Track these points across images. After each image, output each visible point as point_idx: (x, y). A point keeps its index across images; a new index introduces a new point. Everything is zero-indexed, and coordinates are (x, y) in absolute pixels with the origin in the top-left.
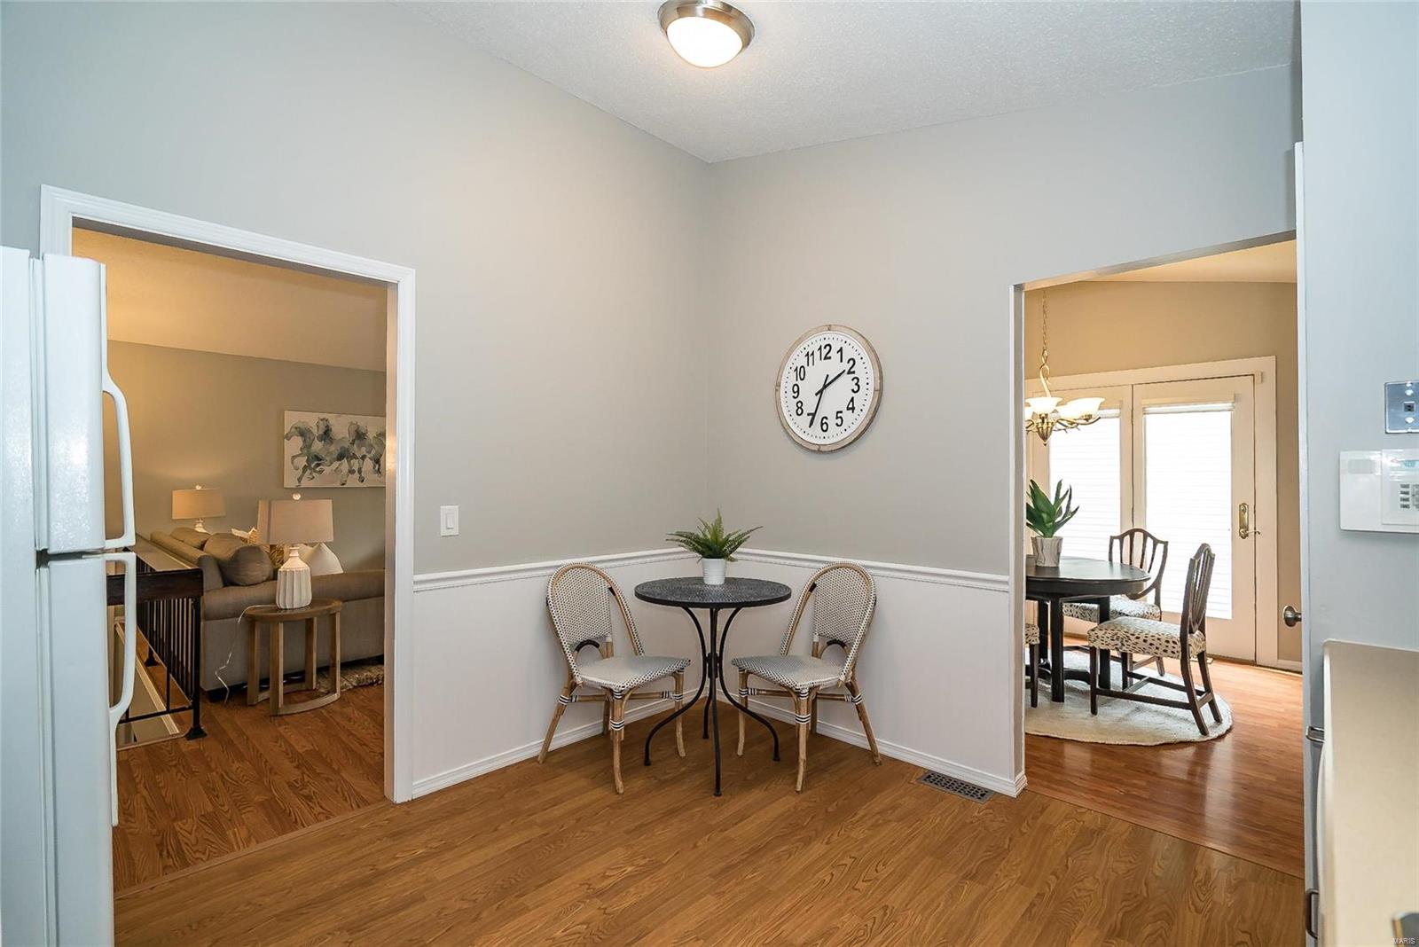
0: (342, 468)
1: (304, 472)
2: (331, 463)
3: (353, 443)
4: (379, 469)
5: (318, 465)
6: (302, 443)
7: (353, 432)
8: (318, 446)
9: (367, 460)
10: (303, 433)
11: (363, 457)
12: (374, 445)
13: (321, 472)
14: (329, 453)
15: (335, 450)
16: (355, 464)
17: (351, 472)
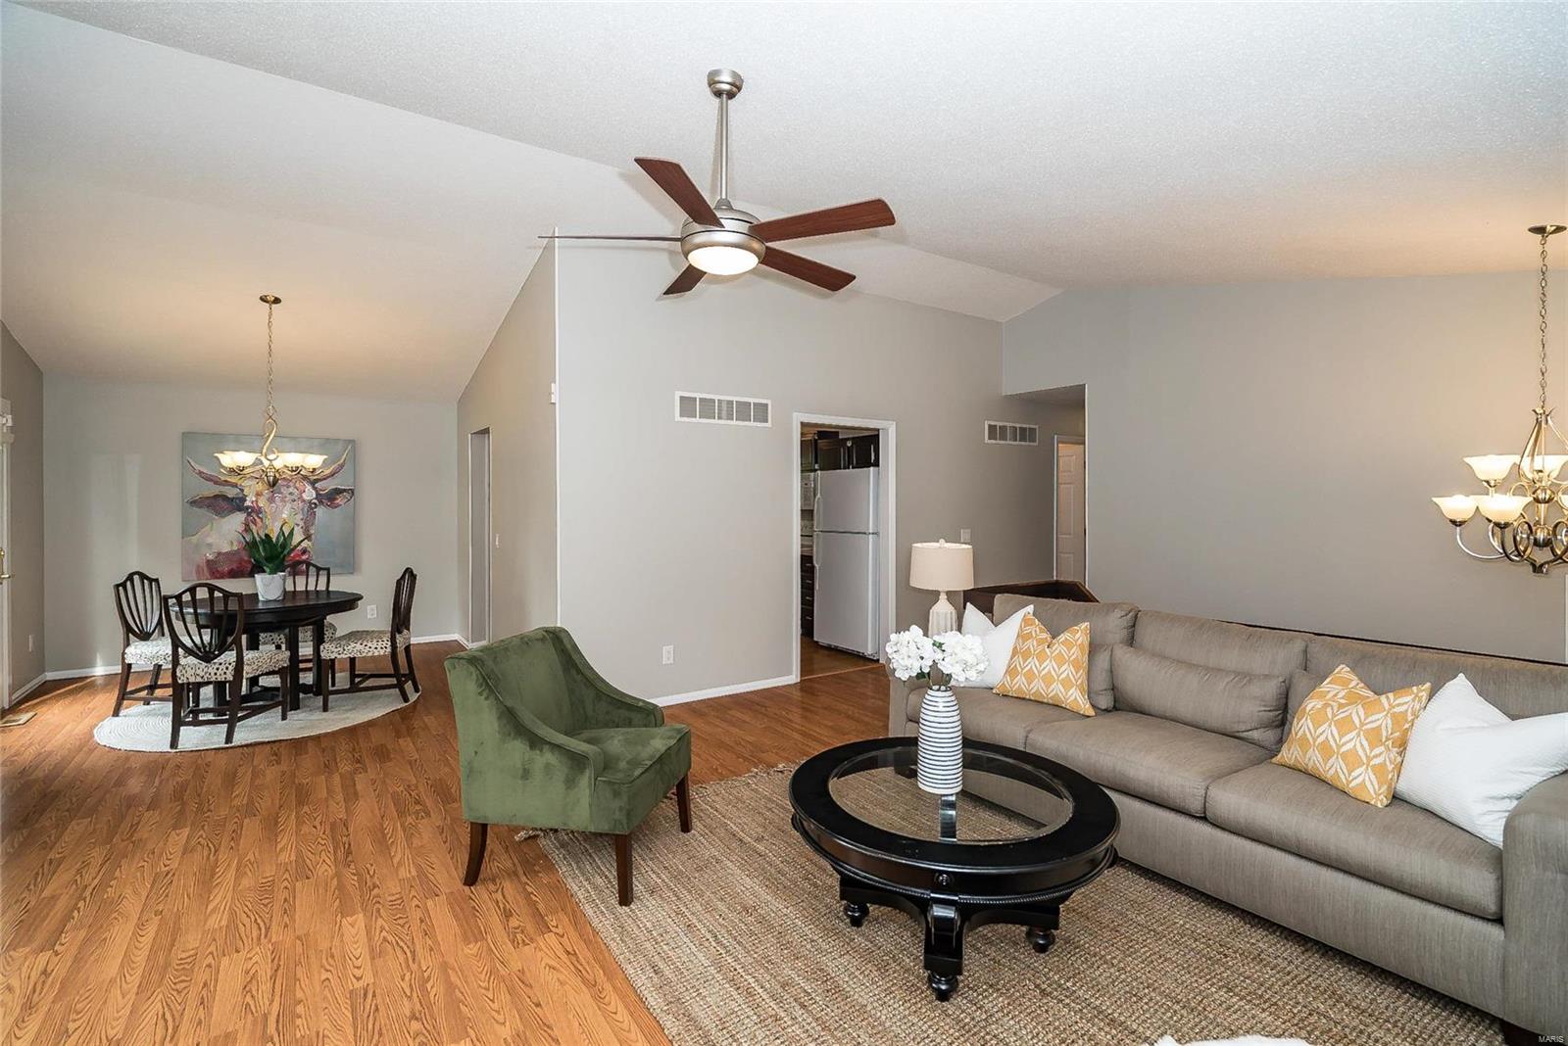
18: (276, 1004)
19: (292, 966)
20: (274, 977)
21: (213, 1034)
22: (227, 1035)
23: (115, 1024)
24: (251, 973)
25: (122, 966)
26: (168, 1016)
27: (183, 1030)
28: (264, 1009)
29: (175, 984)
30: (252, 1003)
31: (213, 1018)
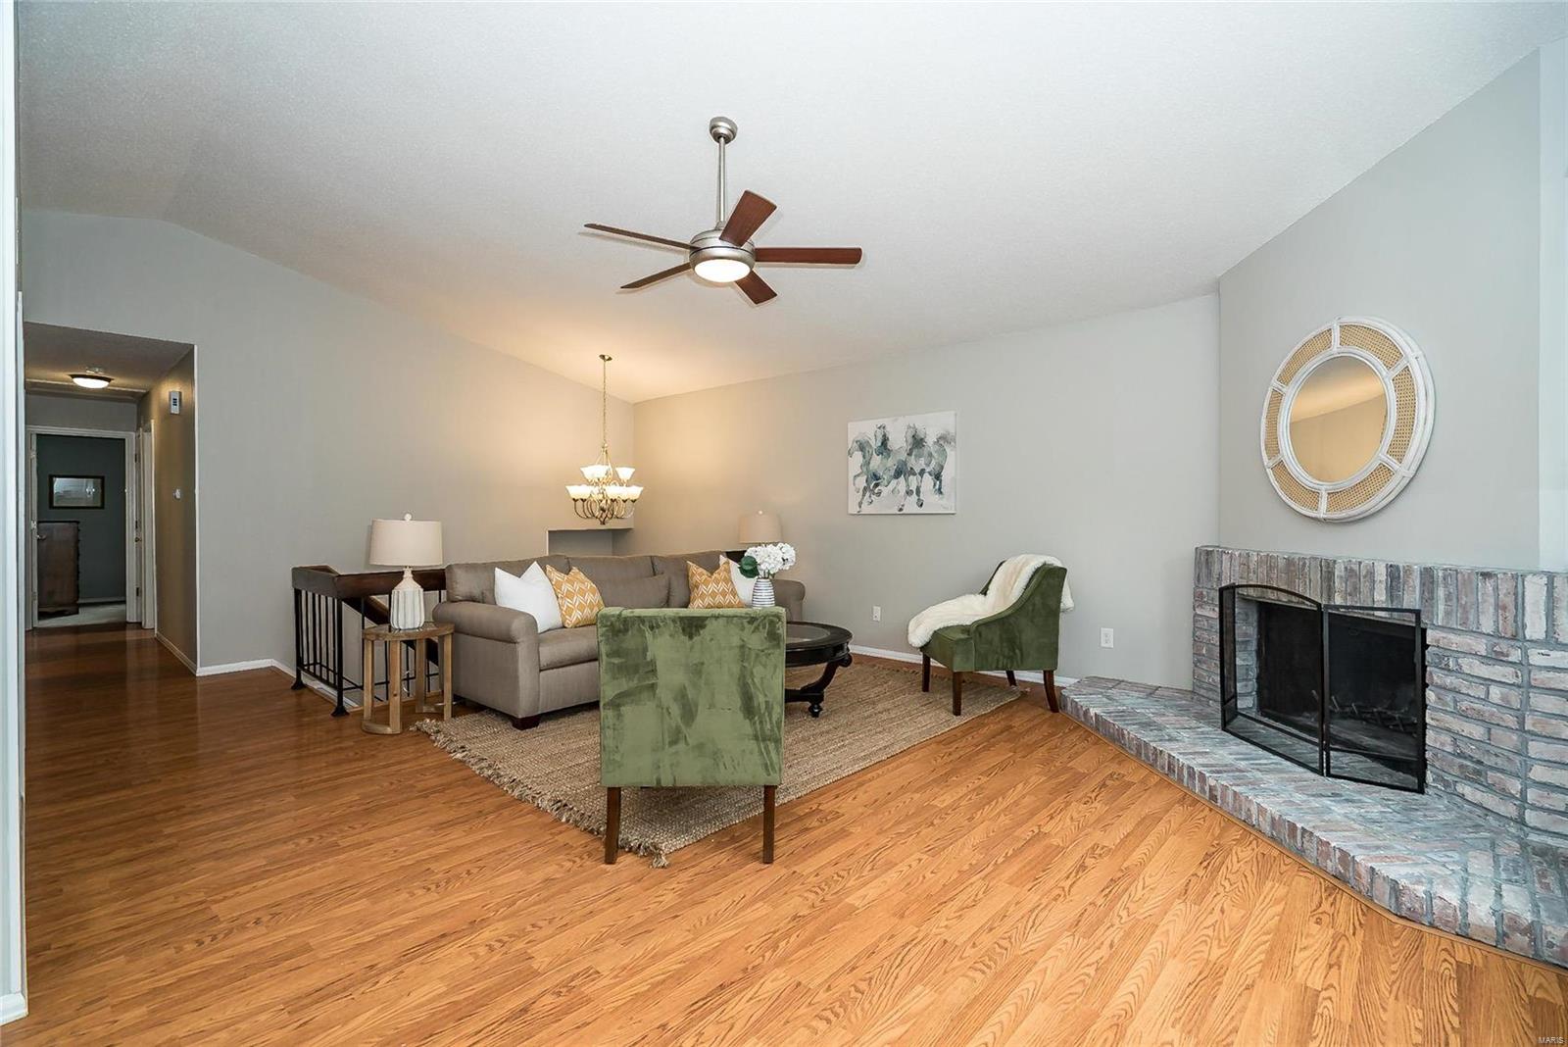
0: (899, 487)
1: (864, 495)
2: (889, 483)
3: (910, 454)
4: (940, 489)
5: (877, 485)
6: (862, 459)
7: (910, 440)
8: (876, 462)
9: (926, 475)
10: (862, 447)
11: (922, 472)
12: (934, 453)
13: (879, 494)
14: (887, 469)
15: (891, 463)
16: (913, 481)
17: (909, 493)
18: (974, 879)
19: (934, 898)
20: (951, 899)
21: (1018, 890)
22: (1011, 884)
23: (1063, 947)
24: (958, 914)
25: (1029, 1009)
26: (1030, 924)
27: (1030, 906)
28: (980, 883)
29: (1006, 949)
30: (981, 893)
31: (1009, 899)
